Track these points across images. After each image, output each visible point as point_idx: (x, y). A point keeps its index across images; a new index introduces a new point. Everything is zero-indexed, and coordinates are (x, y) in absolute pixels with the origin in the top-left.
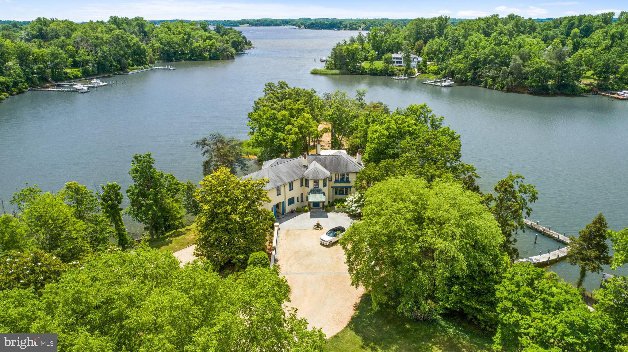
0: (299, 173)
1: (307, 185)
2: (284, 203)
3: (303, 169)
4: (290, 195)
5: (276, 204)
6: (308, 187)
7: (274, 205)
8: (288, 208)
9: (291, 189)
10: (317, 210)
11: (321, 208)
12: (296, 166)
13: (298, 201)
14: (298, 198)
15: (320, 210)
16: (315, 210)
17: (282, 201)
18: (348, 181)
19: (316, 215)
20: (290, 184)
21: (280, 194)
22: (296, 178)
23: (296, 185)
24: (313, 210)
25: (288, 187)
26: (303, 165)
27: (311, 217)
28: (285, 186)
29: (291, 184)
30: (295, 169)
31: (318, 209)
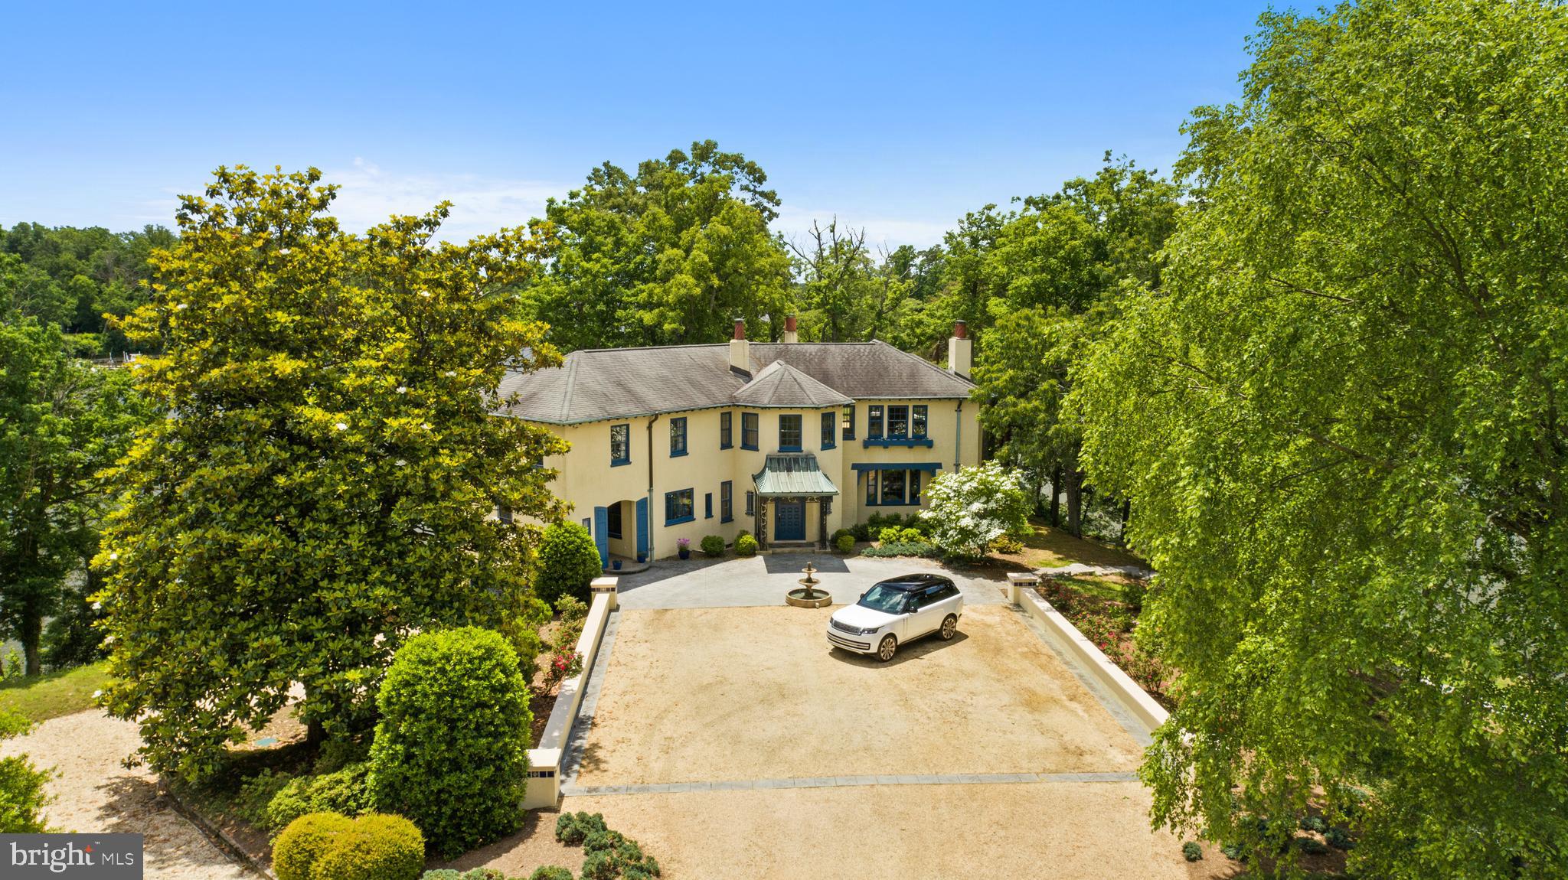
0: (713, 389)
1: (750, 443)
2: (643, 505)
3: (731, 379)
4: (673, 475)
5: (607, 503)
6: (756, 449)
7: (598, 510)
8: (664, 538)
9: (679, 449)
10: (798, 550)
11: (812, 545)
12: (703, 367)
13: (709, 513)
14: (709, 497)
15: (809, 549)
16: (787, 550)
17: (636, 499)
18: (922, 441)
19: (790, 563)
20: (674, 422)
21: (627, 461)
22: (702, 401)
23: (703, 432)
24: (779, 550)
25: (663, 432)
26: (733, 369)
27: (769, 572)
28: (650, 428)
29: (679, 426)
30: (698, 376)
31: (799, 546)
